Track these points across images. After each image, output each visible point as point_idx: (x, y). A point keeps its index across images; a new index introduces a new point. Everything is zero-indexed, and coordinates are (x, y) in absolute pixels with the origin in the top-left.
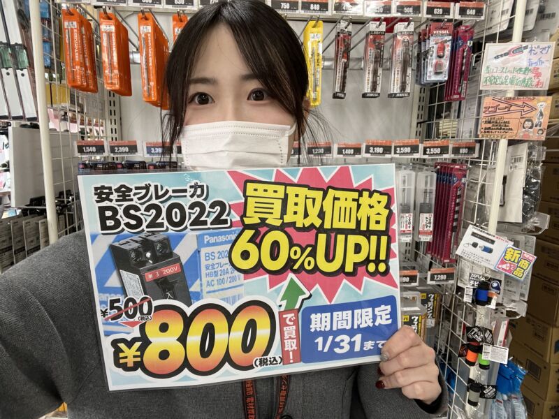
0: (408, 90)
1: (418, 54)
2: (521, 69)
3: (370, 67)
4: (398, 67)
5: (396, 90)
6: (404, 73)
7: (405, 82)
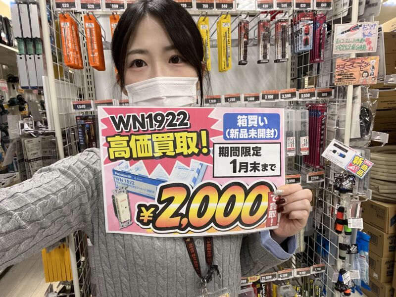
0: (287, 57)
1: (292, 34)
2: (358, 40)
3: (262, 43)
4: (280, 43)
5: (280, 57)
6: (284, 46)
7: (285, 52)
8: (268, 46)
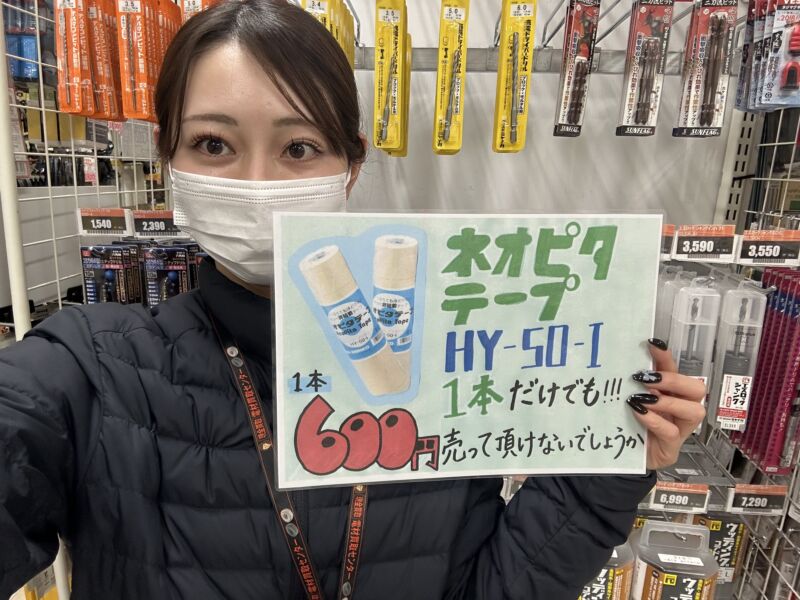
0: (718, 121)
1: (746, 47)
3: (637, 72)
4: (698, 74)
5: (692, 121)
6: (710, 85)
7: (712, 106)
8: (658, 82)
